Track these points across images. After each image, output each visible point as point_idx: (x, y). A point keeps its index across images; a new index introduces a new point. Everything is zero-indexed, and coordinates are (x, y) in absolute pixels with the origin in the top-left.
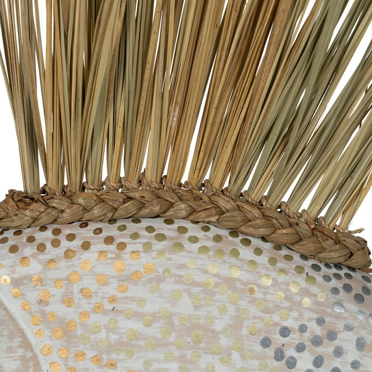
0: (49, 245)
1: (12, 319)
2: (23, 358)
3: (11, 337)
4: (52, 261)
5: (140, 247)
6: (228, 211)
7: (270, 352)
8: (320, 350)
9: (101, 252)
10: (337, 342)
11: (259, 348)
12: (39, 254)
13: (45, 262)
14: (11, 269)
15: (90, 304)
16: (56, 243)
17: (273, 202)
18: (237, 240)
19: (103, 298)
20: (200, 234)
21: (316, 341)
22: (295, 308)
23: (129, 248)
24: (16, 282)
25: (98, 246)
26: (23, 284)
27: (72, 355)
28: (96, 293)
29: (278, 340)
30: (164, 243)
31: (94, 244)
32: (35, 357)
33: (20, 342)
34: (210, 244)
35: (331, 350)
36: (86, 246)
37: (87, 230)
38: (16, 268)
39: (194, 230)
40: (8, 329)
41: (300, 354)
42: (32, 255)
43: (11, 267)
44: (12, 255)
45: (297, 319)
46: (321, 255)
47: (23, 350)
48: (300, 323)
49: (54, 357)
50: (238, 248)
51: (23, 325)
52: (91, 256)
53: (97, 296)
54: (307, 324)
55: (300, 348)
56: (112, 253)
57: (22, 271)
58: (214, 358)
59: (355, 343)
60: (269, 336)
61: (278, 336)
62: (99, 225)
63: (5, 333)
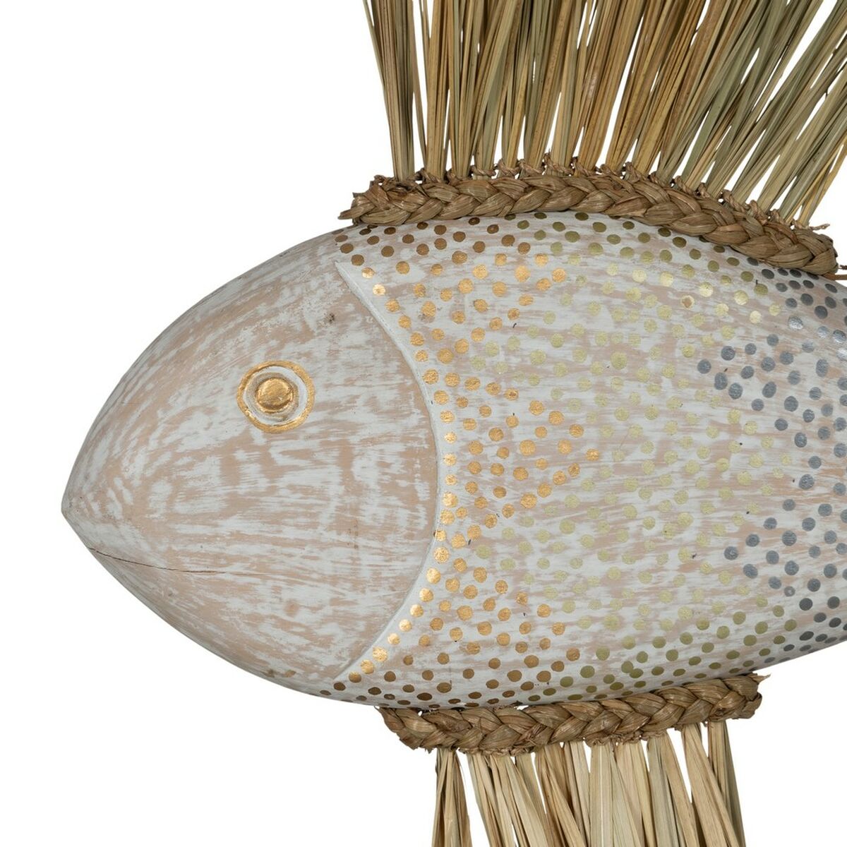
0: (432, 247)
1: (388, 338)
2: (401, 387)
3: (386, 361)
4: (437, 266)
5: (547, 249)
6: (657, 203)
7: (710, 378)
8: (771, 375)
9: (499, 255)
10: (792, 366)
11: (695, 373)
12: (420, 258)
13: (429, 267)
14: (386, 276)
15: (485, 319)
16: (441, 244)
17: (714, 190)
18: (669, 239)
19: (501, 312)
20: (623, 233)
21: (767, 365)
22: (742, 324)
23: (534, 250)
24: (393, 293)
25: (494, 247)
26: (402, 295)
27: (462, 383)
28: (493, 306)
29: (719, 363)
30: (577, 243)
31: (489, 246)
32: (416, 385)
33: (398, 366)
34: (635, 244)
35: (785, 375)
36: (479, 247)
37: (479, 227)
38: (391, 275)
39: (614, 227)
40: (382, 350)
41: (747, 380)
42: (411, 259)
43: (386, 274)
44: (386, 259)
45: (743, 338)
46: (774, 257)
47: (402, 377)
48: (747, 343)
49: (441, 384)
50: (670, 250)
51: (401, 346)
52: (485, 260)
53: (494, 310)
54: (756, 343)
55: (747, 374)
56: (514, 257)
57: (399, 278)
58: (639, 386)
59: (815, 367)
60: (709, 359)
61: (720, 359)
62: (494, 221)
63: (379, 355)
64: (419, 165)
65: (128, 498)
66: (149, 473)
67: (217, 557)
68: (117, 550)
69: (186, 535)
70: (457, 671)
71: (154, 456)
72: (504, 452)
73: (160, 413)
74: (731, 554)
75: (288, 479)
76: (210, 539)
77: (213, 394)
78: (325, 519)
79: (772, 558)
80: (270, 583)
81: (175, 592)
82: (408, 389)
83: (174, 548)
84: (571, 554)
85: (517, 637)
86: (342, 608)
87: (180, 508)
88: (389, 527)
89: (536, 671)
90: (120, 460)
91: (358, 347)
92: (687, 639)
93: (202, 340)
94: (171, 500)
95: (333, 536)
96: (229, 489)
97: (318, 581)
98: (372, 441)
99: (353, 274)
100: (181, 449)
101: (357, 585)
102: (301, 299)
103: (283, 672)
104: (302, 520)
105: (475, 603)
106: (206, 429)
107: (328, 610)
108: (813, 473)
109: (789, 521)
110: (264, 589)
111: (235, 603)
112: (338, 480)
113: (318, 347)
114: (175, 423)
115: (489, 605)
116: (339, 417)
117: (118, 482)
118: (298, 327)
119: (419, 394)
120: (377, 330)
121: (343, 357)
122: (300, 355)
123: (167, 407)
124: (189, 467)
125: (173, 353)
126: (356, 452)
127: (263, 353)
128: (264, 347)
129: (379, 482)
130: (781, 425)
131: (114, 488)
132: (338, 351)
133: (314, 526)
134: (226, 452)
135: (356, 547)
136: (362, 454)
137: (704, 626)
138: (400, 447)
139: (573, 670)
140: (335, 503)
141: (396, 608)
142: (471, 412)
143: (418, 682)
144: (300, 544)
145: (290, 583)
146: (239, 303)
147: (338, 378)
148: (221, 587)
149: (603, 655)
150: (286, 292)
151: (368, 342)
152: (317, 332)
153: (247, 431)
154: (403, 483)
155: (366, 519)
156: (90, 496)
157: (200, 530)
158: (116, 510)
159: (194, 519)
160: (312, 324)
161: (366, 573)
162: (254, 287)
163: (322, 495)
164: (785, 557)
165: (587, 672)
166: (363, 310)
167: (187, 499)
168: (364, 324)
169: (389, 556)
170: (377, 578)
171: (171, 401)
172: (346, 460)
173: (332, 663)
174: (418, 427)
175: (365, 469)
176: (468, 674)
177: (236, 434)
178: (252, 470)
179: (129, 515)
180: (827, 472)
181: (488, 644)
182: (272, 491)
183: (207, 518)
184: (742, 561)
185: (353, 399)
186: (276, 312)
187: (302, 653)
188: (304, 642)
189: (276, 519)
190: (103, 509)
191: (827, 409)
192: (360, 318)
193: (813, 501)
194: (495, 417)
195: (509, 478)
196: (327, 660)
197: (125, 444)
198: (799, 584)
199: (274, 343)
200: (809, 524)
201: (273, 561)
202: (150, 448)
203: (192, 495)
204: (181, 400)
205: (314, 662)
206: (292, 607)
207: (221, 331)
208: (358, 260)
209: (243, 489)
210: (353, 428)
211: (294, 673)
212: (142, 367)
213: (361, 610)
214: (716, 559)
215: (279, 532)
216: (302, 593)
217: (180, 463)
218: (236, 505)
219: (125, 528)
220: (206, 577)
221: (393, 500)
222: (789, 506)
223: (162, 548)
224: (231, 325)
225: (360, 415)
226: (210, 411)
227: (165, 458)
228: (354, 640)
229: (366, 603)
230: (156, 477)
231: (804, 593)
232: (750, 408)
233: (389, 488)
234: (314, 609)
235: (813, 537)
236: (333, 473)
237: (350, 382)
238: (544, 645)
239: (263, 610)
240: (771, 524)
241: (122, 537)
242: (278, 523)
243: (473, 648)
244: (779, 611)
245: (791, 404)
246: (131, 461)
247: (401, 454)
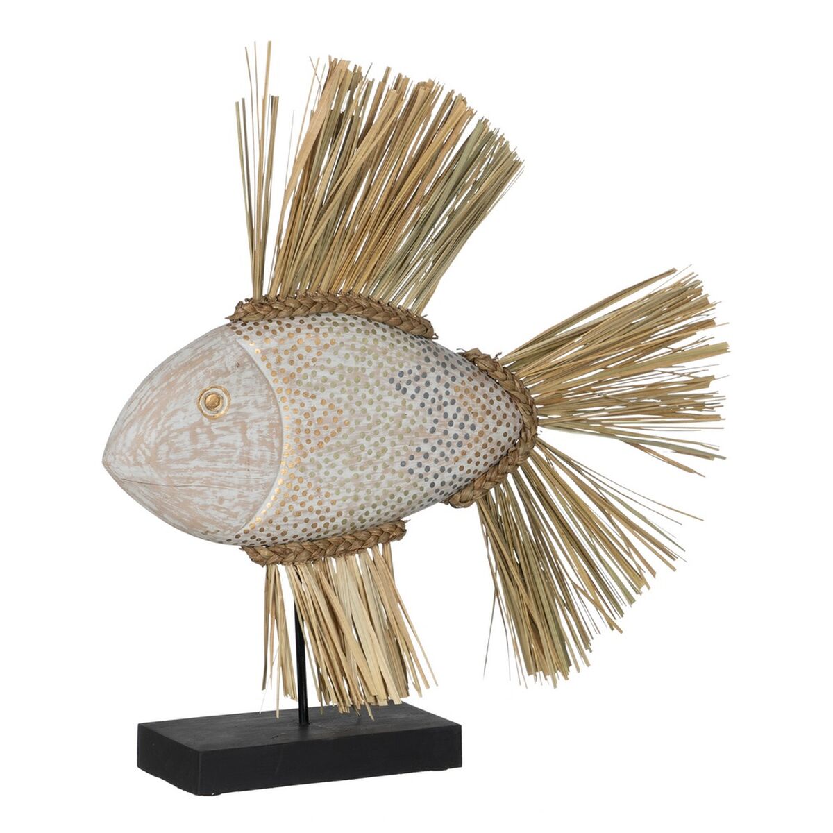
0: (278, 331)
1: (262, 373)
2: (267, 395)
3: (261, 384)
4: (282, 339)
5: (327, 331)
6: (366, 308)
7: (394, 385)
8: (418, 383)
9: (307, 334)
10: (426, 379)
11: (388, 384)
12: (274, 336)
13: (278, 340)
15: (303, 363)
16: (281, 329)
17: (386, 301)
18: (373, 324)
19: (309, 359)
20: (354, 321)
21: (417, 378)
23: (322, 331)
24: (264, 352)
25: (305, 330)
26: (267, 353)
27: (293, 392)
29: (398, 379)
30: (338, 327)
31: (302, 329)
32: (274, 395)
33: (266, 386)
34: (361, 327)
35: (424, 383)
36: (298, 330)
37: (295, 321)
38: (262, 344)
39: (350, 320)
40: (260, 379)
42: (270, 337)
43: (260, 344)
44: (259, 337)
45: (407, 367)
46: (413, 331)
47: (268, 391)
48: (408, 369)
49: (284, 394)
50: (374, 329)
51: (267, 377)
52: (302, 335)
53: (306, 358)
54: (412, 369)
55: (409, 383)
56: (313, 334)
57: (266, 346)
60: (393, 377)
61: (398, 377)
62: (301, 318)
63: (258, 381)
64: (265, 292)
65: (148, 453)
66: (158, 441)
67: (189, 478)
68: (141, 479)
69: (174, 469)
70: (291, 525)
71: (160, 433)
72: (310, 424)
73: (162, 413)
74: (403, 464)
75: (219, 440)
76: (185, 471)
77: (186, 403)
78: (235, 458)
79: (420, 465)
80: (212, 489)
81: (169, 496)
82: (270, 397)
83: (170, 475)
84: (338, 468)
85: (316, 508)
86: (243, 499)
87: (172, 456)
88: (263, 460)
89: (324, 522)
90: (143, 436)
91: (250, 378)
92: (385, 504)
93: (179, 377)
94: (168, 453)
95: (238, 466)
96: (194, 446)
97: (233, 487)
98: (255, 421)
99: (244, 343)
100: (172, 429)
101: (249, 488)
102: (223, 357)
103: (213, 531)
104: (225, 459)
105: (299, 493)
106: (184, 419)
107: (237, 500)
108: (435, 426)
109: (426, 448)
110: (209, 492)
111: (197, 500)
112: (241, 440)
113: (232, 378)
114: (169, 417)
115: (304, 493)
116: (241, 410)
117: (143, 446)
118: (224, 370)
119: (275, 398)
120: (257, 370)
121: (243, 383)
122: (224, 383)
123: (165, 410)
124: (175, 437)
125: (165, 384)
126: (248, 426)
127: (208, 383)
128: (209, 379)
129: (258, 440)
130: (422, 405)
131: (141, 449)
132: (240, 380)
133: (230, 462)
134: (192, 428)
135: (248, 470)
136: (251, 427)
137: (392, 497)
138: (267, 423)
139: (338, 521)
140: (239, 451)
141: (265, 497)
142: (297, 406)
143: (273, 532)
144: (224, 470)
145: (220, 489)
146: (194, 360)
147: (241, 392)
148: (190, 492)
149: (352, 513)
150: (216, 354)
151: (253, 376)
152: (232, 371)
153: (201, 420)
154: (268, 440)
155: (253, 458)
156: (128, 454)
157: (181, 466)
158: (142, 459)
159: (178, 461)
160: (230, 368)
161: (253, 482)
162: (199, 351)
163: (234, 447)
164: (425, 465)
165: (344, 522)
166: (252, 361)
167: (175, 453)
168: (252, 367)
169: (262, 474)
170: (258, 484)
171: (167, 406)
172: (244, 431)
173: (238, 525)
174: (275, 413)
175: (252, 435)
176: (295, 526)
177: (197, 421)
178: (203, 437)
179: (149, 461)
180: (440, 425)
181: (305, 512)
182: (212, 446)
183: (184, 461)
184: (407, 467)
185: (247, 402)
186: (213, 363)
187: (225, 521)
188: (226, 516)
189: (214, 460)
190: (135, 459)
191: (441, 397)
192: (250, 365)
193: (435, 438)
194: (307, 408)
195: (312, 434)
196: (235, 524)
197: (145, 429)
198: (430, 476)
199: (213, 377)
200: (434, 449)
201: (213, 479)
202: (158, 429)
203: (177, 450)
204: (172, 406)
205: (230, 525)
206: (221, 500)
207: (188, 373)
208: (246, 338)
209: (199, 446)
210: (247, 415)
211: (218, 531)
212: (148, 391)
213: (251, 500)
214: (397, 467)
215: (216, 465)
216: (225, 493)
217: (172, 435)
218: (197, 454)
219: (146, 468)
220: (183, 488)
221: (264, 448)
222: (426, 441)
223: (164, 476)
224: (193, 370)
225: (250, 409)
226: (185, 410)
227: (165, 433)
228: (246, 514)
229: (253, 496)
230: (161, 443)
231: (432, 480)
232: (410, 398)
233: (262, 442)
234: (231, 500)
235: (435, 455)
236: (238, 437)
237: (245, 394)
238: (328, 510)
239: (209, 502)
240: (419, 450)
241: (144, 472)
242: (214, 461)
243: (298, 514)
244: (422, 489)
245: (426, 396)
246: (149, 436)
247: (267, 426)
